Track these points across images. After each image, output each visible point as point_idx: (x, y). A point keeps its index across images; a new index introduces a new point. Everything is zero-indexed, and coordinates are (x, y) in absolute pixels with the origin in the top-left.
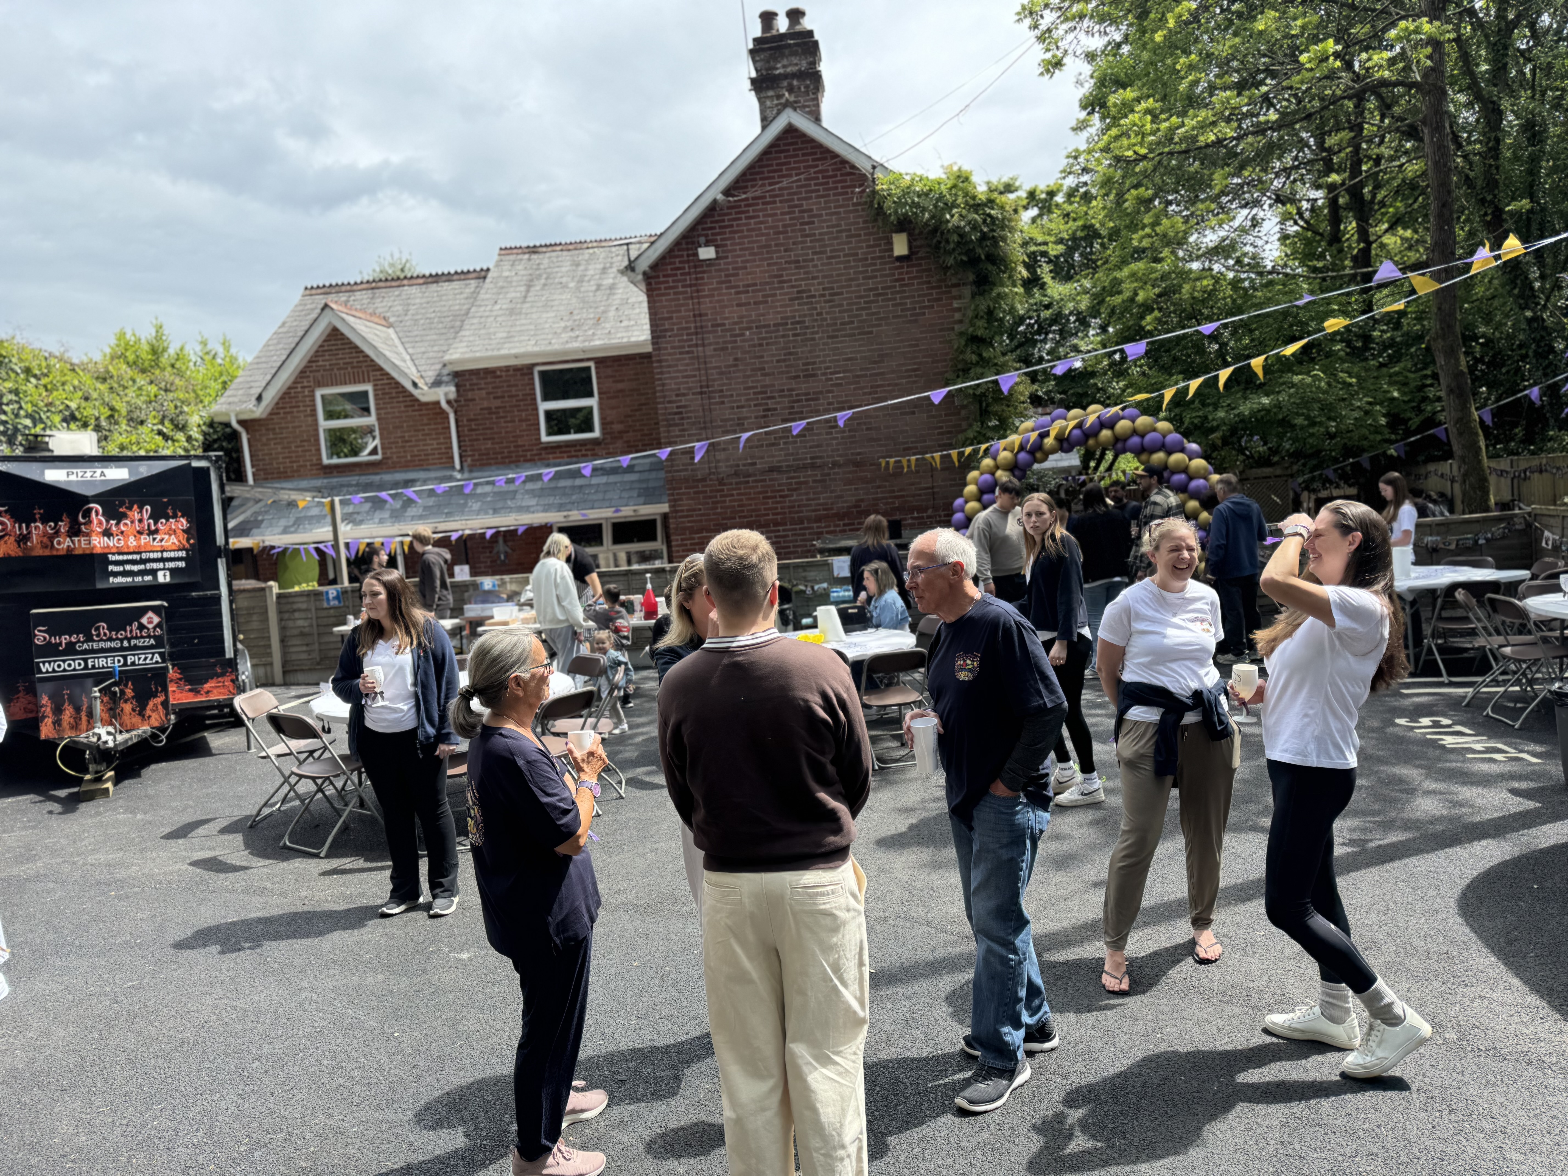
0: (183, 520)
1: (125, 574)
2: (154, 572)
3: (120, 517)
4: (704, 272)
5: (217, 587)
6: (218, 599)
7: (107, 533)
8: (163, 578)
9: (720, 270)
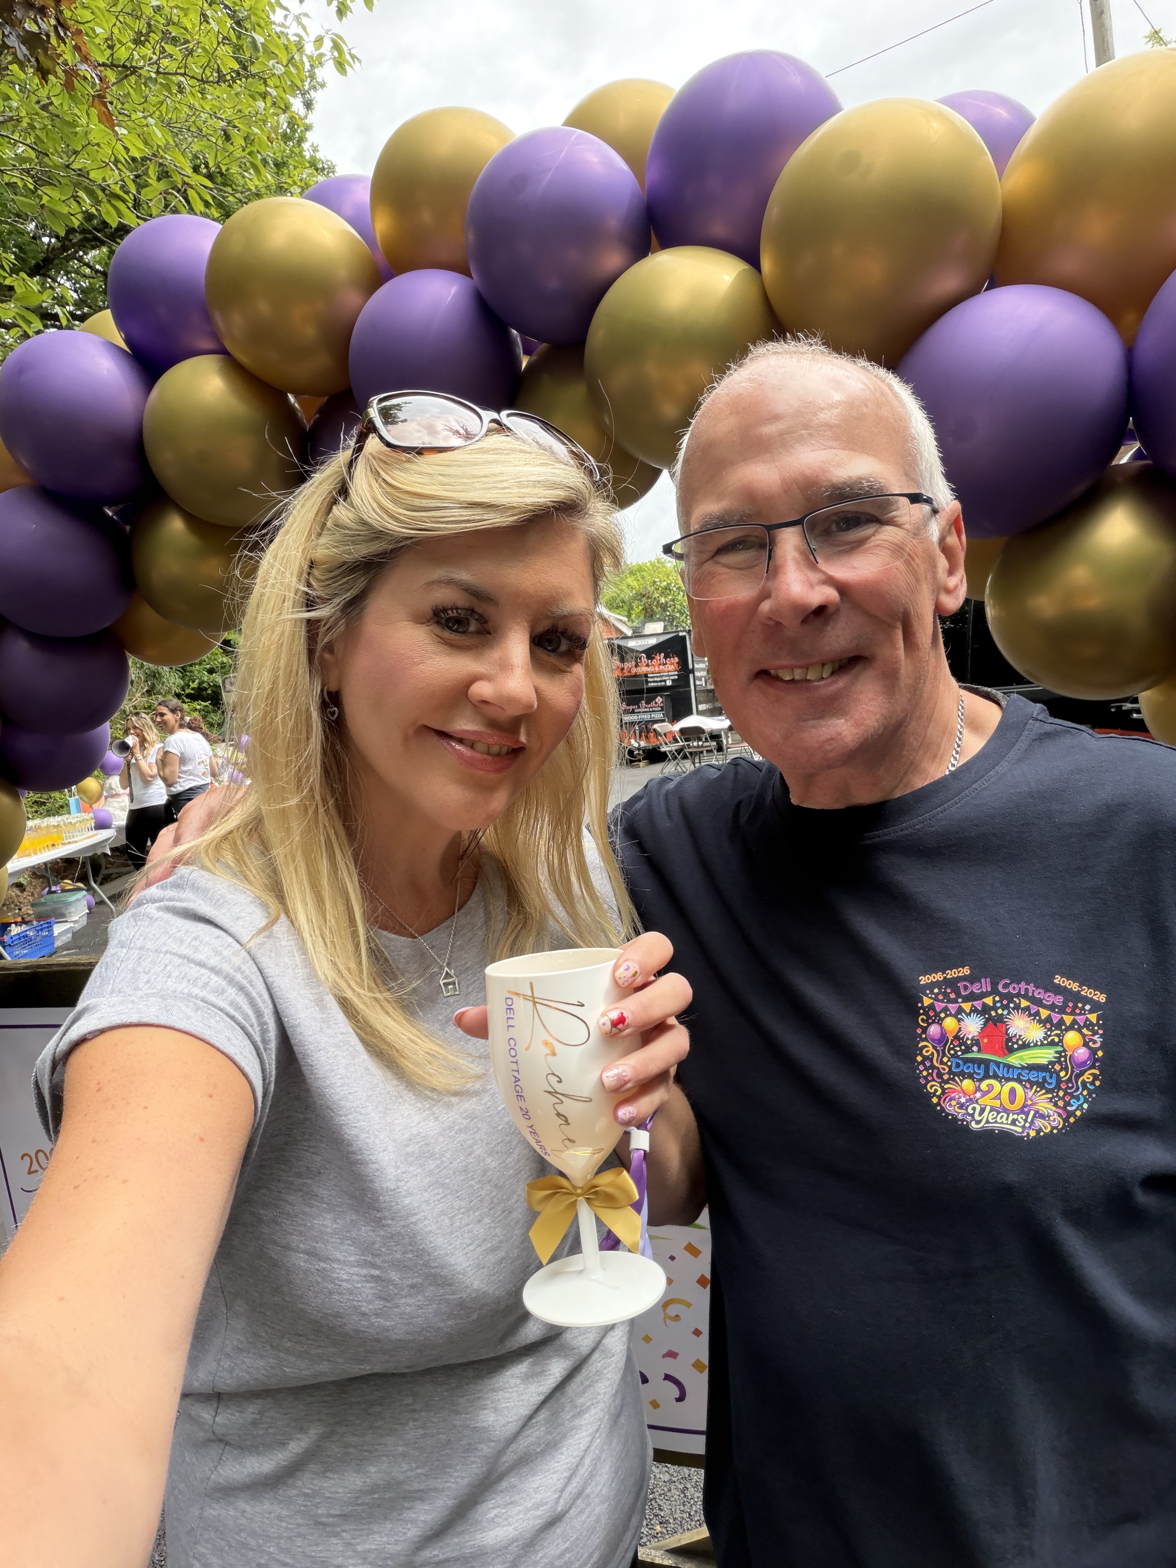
0: (676, 659)
1: (654, 682)
2: (665, 681)
3: (652, 659)
5: (689, 686)
6: (690, 691)
7: (648, 665)
8: (669, 683)
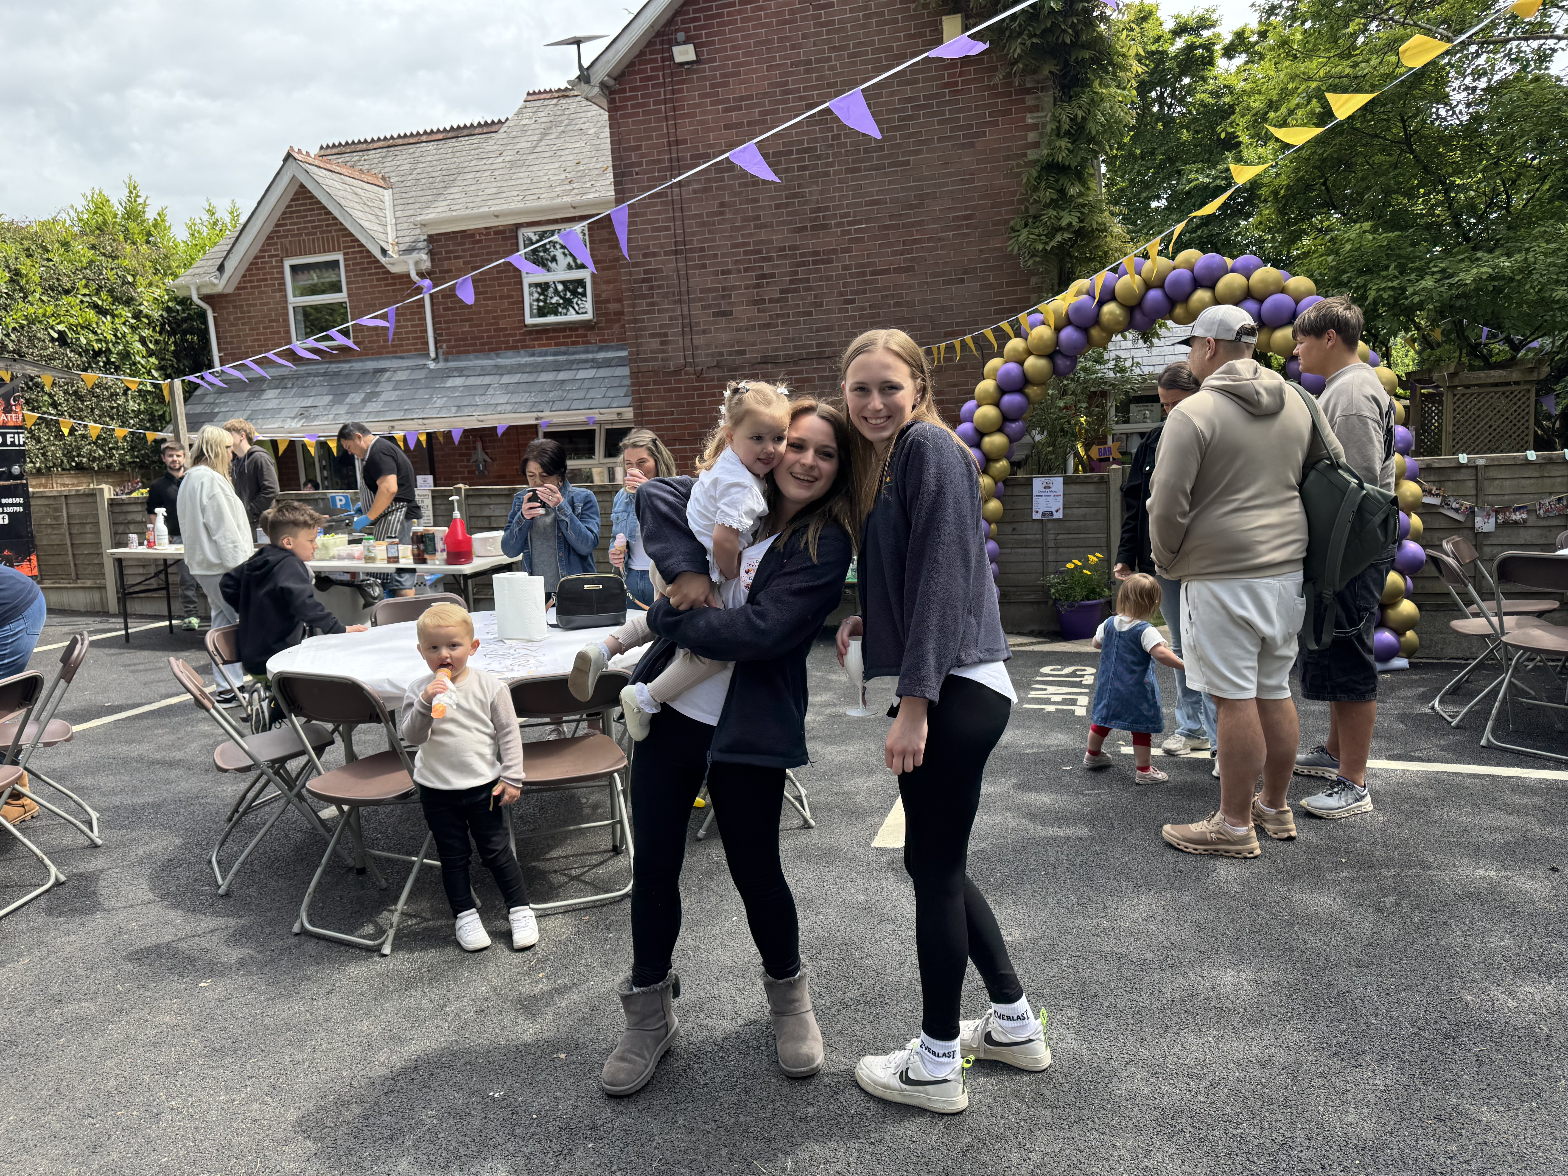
4: (683, 82)
9: (704, 78)
